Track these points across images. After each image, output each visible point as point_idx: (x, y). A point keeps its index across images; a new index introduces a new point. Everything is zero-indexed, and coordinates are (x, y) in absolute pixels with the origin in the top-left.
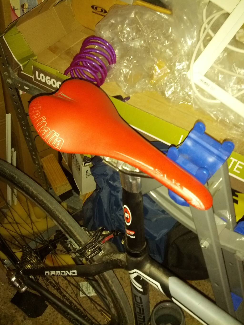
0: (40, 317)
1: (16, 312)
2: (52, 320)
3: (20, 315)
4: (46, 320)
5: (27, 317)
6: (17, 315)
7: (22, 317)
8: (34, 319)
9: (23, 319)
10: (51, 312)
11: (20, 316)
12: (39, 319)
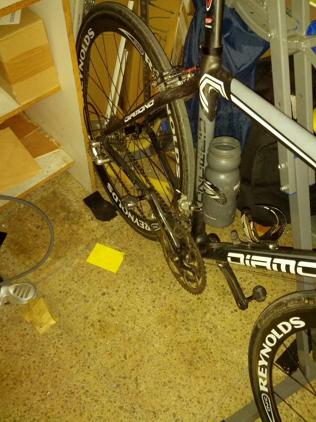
0: (107, 222)
1: (85, 211)
2: (118, 228)
3: (88, 214)
4: (113, 226)
5: (95, 218)
6: (86, 214)
7: (90, 217)
8: (101, 222)
9: (91, 219)
10: (118, 221)
11: (89, 216)
12: (105, 224)
